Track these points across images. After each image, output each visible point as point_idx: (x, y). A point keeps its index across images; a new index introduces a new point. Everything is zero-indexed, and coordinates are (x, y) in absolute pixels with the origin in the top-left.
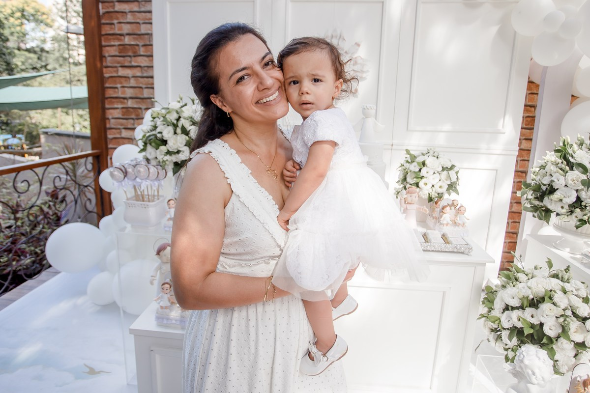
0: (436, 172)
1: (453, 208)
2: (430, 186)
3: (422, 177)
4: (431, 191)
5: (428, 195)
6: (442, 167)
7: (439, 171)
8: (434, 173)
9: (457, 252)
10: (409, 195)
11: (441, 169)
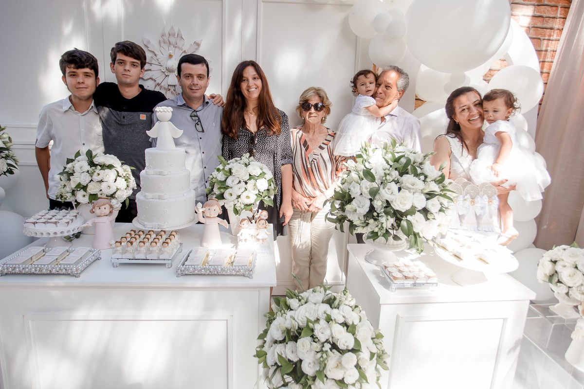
0: (242, 181)
1: (253, 221)
2: (234, 197)
3: (227, 187)
4: (236, 202)
5: (233, 207)
6: (250, 175)
7: (246, 180)
8: (240, 182)
9: (236, 275)
10: (207, 208)
11: (248, 177)
